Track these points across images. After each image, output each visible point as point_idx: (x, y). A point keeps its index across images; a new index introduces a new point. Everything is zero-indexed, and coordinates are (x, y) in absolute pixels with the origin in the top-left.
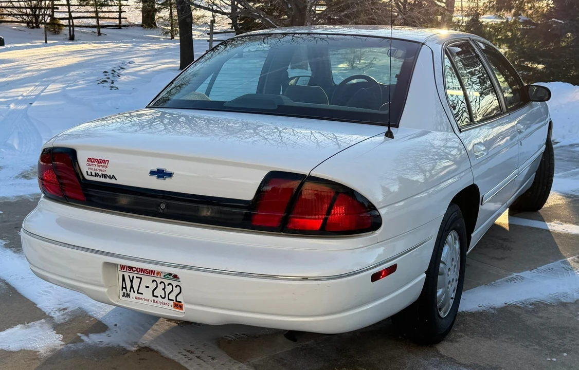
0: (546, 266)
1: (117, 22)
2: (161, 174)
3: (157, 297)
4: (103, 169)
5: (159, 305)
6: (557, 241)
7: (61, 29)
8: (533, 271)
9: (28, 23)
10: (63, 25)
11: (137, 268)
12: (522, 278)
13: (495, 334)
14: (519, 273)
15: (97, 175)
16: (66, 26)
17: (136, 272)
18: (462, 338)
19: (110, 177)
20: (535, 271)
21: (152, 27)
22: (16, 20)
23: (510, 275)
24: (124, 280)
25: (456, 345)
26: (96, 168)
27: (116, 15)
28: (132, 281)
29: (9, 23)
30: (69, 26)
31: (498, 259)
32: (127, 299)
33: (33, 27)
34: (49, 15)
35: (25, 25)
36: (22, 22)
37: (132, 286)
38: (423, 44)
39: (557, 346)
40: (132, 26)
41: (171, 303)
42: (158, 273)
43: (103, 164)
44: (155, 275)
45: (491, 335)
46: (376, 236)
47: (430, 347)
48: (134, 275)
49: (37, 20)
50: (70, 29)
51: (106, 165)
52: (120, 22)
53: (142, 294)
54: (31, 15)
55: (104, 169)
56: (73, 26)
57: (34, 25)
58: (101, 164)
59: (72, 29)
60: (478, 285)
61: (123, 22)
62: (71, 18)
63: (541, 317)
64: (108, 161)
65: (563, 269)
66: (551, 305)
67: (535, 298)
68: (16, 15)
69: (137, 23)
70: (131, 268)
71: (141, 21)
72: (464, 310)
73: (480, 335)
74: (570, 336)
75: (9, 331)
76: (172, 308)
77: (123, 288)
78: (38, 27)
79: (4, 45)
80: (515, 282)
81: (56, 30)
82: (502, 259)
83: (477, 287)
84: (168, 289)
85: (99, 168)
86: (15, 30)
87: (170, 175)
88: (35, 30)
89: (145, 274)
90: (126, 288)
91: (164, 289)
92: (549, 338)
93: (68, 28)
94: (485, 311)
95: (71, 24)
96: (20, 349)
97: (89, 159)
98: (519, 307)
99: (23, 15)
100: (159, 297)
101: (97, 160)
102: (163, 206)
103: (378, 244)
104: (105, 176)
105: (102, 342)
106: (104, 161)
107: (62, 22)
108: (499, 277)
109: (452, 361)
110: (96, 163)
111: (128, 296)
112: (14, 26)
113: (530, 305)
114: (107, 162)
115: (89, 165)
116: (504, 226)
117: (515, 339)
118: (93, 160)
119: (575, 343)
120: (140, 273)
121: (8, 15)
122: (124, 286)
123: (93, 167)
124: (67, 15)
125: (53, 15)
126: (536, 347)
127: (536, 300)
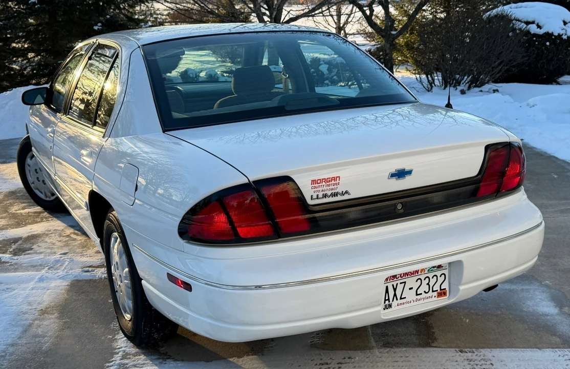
2: (401, 174)
3: (421, 294)
4: (333, 187)
5: (422, 301)
11: (401, 274)
15: (325, 196)
17: (400, 278)
19: (343, 194)
24: (387, 291)
26: (325, 188)
28: (395, 290)
32: (389, 310)
37: (395, 295)
41: (435, 294)
42: (422, 270)
43: (333, 182)
44: (420, 273)
48: (397, 282)
51: (337, 182)
53: (405, 298)
55: (335, 186)
58: (330, 183)
64: (339, 177)
70: (394, 277)
76: (436, 299)
77: (385, 300)
84: (433, 281)
85: (328, 188)
87: (410, 172)
89: (409, 276)
90: (389, 300)
91: (428, 284)
97: (314, 182)
100: (423, 293)
101: (325, 179)
102: (399, 207)
104: (335, 195)
106: (334, 179)
110: (324, 183)
111: (390, 306)
114: (338, 179)
115: (315, 187)
118: (319, 182)
120: (404, 277)
122: (387, 298)
123: (321, 189)
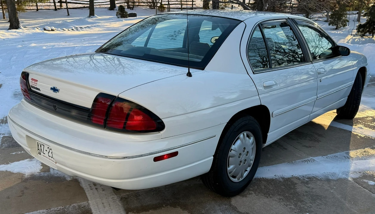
0: (335, 154)
1: (191, 6)
2: (55, 90)
3: (50, 157)
5: (51, 161)
6: (352, 139)
7: (165, 9)
8: (324, 157)
9: (150, 6)
10: (165, 8)
12: (314, 160)
13: (272, 195)
14: (314, 157)
15: (34, 87)
16: (167, 8)
18: (251, 195)
19: (38, 89)
20: (325, 157)
21: (206, 9)
22: (145, 5)
23: (307, 158)
24: (38, 145)
25: (244, 199)
27: (191, 3)
28: (41, 146)
29: (141, 6)
30: (168, 8)
31: (307, 147)
32: (40, 155)
33: (152, 8)
34: (160, 3)
35: (149, 7)
36: (148, 6)
37: (41, 149)
38: (242, 21)
39: (306, 207)
40: (198, 8)
43: (36, 82)
45: (269, 195)
46: (160, 135)
47: (228, 198)
49: (154, 5)
50: (168, 10)
52: (192, 6)
53: (45, 154)
54: (152, 2)
55: (36, 84)
56: (170, 8)
57: (153, 7)
59: (169, 9)
60: (284, 162)
61: (194, 6)
62: (169, 4)
63: (309, 187)
64: (38, 81)
65: (344, 157)
66: (321, 180)
67: (313, 174)
68: (145, 2)
69: (200, 7)
71: (202, 6)
72: (264, 177)
73: (263, 194)
74: (319, 202)
75: (21, 162)
78: (154, 8)
79: (136, 16)
80: (307, 163)
81: (162, 10)
82: (310, 147)
83: (282, 163)
86: (144, 9)
87: (58, 90)
88: (153, 9)
90: (39, 150)
92: (304, 202)
93: (167, 9)
94: (276, 179)
95: (169, 7)
96: (18, 172)
98: (299, 179)
99: (148, 2)
101: (34, 79)
103: (162, 139)
104: (36, 89)
105: (58, 173)
107: (165, 6)
108: (300, 158)
109: (235, 209)
110: (34, 81)
112: (144, 8)
113: (307, 178)
115: (32, 82)
116: (325, 127)
117: (282, 200)
119: (319, 207)
121: (142, 2)
122: (38, 148)
123: (33, 84)
124: (167, 3)
125: (162, 3)
126: (293, 207)
127: (313, 175)
